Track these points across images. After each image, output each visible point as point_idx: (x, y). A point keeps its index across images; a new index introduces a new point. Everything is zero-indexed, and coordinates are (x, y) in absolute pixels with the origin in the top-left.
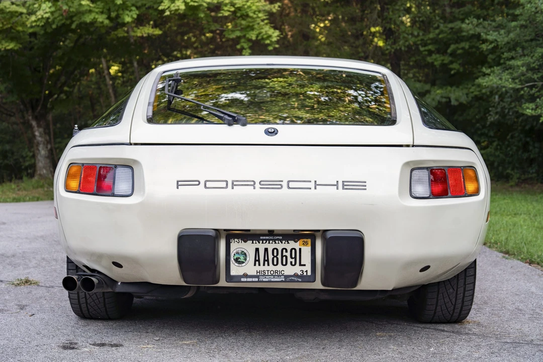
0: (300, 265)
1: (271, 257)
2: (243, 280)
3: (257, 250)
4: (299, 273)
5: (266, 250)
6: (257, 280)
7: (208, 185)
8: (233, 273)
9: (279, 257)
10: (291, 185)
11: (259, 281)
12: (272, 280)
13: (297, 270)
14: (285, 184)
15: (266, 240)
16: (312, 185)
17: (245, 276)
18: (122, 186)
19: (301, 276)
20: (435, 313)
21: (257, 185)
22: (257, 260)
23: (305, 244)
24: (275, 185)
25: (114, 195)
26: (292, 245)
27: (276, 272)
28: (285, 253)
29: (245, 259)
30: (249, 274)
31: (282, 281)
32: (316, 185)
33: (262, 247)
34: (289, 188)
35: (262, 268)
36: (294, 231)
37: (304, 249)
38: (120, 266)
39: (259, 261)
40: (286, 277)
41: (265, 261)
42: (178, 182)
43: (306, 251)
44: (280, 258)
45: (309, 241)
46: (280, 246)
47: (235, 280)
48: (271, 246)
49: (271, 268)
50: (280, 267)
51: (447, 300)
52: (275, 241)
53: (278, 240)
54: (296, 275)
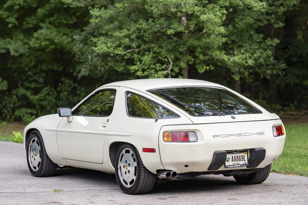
0: (244, 161)
1: (236, 159)
2: (229, 167)
3: (232, 157)
4: (244, 163)
5: (235, 156)
6: (233, 166)
7: (222, 136)
8: (226, 165)
9: (238, 158)
10: (245, 135)
11: (234, 167)
12: (237, 166)
13: (243, 162)
14: (243, 134)
15: (235, 153)
16: (250, 134)
17: (230, 165)
18: (191, 138)
19: (245, 164)
21: (235, 135)
22: (232, 160)
23: (245, 154)
25: (189, 142)
26: (242, 154)
27: (238, 163)
28: (240, 157)
29: (229, 160)
30: (231, 165)
31: (240, 166)
32: (251, 134)
33: (233, 155)
34: (244, 136)
35: (234, 162)
37: (245, 155)
39: (233, 160)
40: (241, 165)
41: (235, 160)
42: (213, 136)
43: (246, 156)
44: (238, 159)
45: (247, 152)
46: (238, 155)
47: (227, 167)
48: (236, 155)
49: (237, 162)
50: (239, 162)
52: (237, 153)
53: (238, 153)
54: (243, 164)
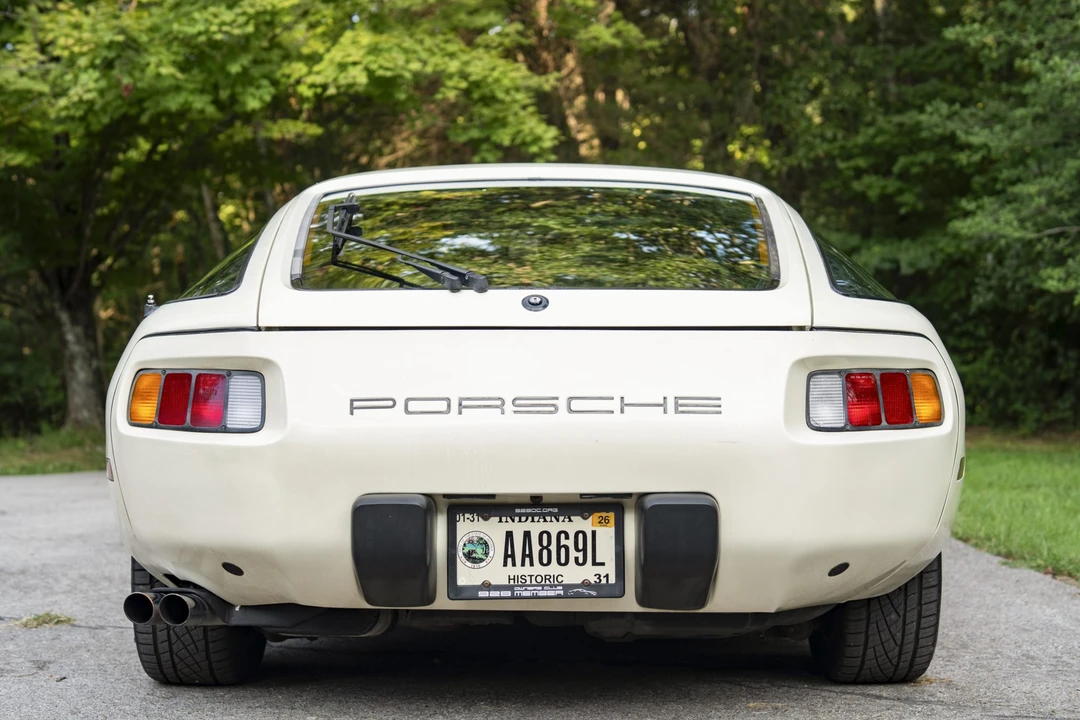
0: (595, 563)
1: (536, 548)
2: (481, 594)
3: (509, 535)
4: (593, 580)
5: (527, 535)
6: (508, 594)
7: (413, 406)
8: (462, 581)
9: (553, 548)
10: (575, 405)
11: (512, 597)
12: (541, 594)
13: (588, 573)
14: (562, 404)
15: (527, 515)
16: (615, 405)
17: (487, 586)
18: (240, 411)
19: (597, 586)
20: (863, 662)
21: (509, 407)
22: (509, 556)
23: (604, 522)
24: (543, 405)
25: (226, 430)
26: (578, 524)
27: (546, 578)
28: (563, 542)
29: (486, 554)
30: (493, 583)
31: (558, 597)
32: (624, 405)
33: (518, 529)
34: (570, 411)
35: (518, 571)
36: (582, 495)
37: (601, 531)
38: (235, 570)
39: (513, 556)
40: (567, 587)
41: (524, 556)
42: (352, 401)
43: (606, 536)
44: (554, 550)
45: (611, 516)
46: (554, 527)
47: (463, 595)
48: (535, 528)
49: (538, 570)
50: (554, 569)
51: (885, 636)
52: (543, 516)
53: (550, 514)
54: (586, 584)
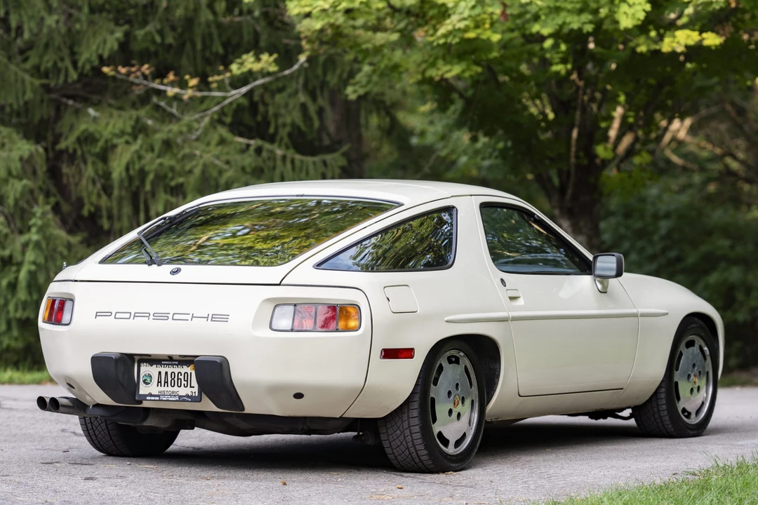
0: (191, 387)
1: (170, 379)
2: (148, 398)
3: (160, 373)
4: (190, 394)
5: (166, 373)
6: (158, 398)
7: (117, 315)
8: (141, 392)
9: (176, 379)
10: (175, 317)
11: (159, 400)
12: (170, 399)
13: (188, 391)
14: (170, 316)
15: (167, 364)
16: (190, 317)
17: (151, 395)
19: (191, 397)
21: (151, 317)
22: (159, 382)
24: (162, 316)
25: (62, 324)
26: (185, 369)
27: (173, 392)
28: (180, 377)
29: (151, 381)
30: (153, 394)
31: (176, 401)
32: (193, 317)
33: (163, 370)
34: (174, 319)
35: (162, 389)
36: (180, 356)
37: (193, 372)
39: (161, 382)
40: (180, 397)
41: (165, 382)
42: (96, 313)
44: (176, 380)
46: (176, 370)
47: (142, 398)
48: (170, 370)
49: (170, 389)
50: (176, 389)
52: (173, 365)
53: (175, 364)
54: (187, 396)
